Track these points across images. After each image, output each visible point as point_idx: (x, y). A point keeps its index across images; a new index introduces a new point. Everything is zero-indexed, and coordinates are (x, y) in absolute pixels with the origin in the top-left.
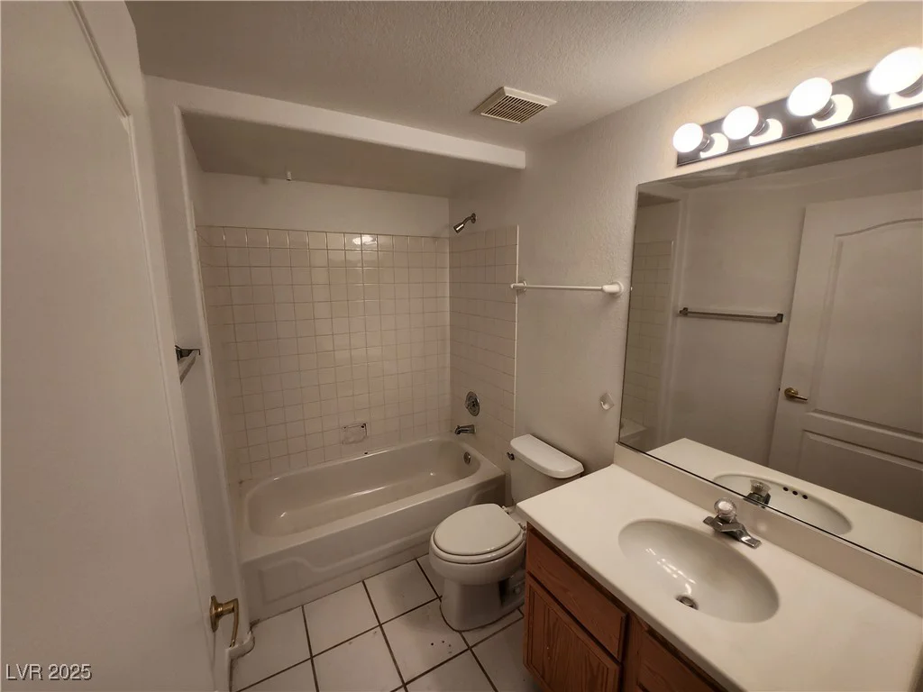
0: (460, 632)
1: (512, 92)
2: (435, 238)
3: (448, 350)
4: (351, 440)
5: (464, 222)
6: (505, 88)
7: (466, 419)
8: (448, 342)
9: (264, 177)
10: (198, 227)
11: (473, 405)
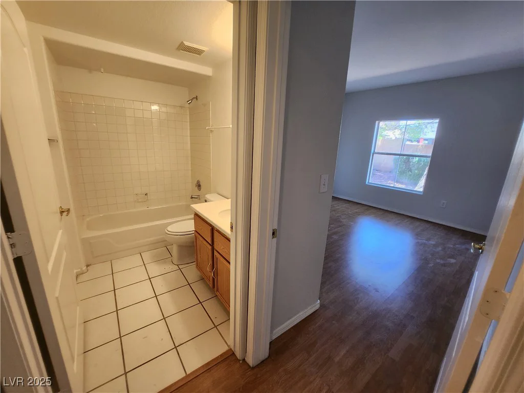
0: (178, 265)
1: (187, 43)
2: (181, 107)
3: (190, 162)
4: (140, 201)
5: (192, 100)
6: (184, 42)
7: (196, 192)
8: (190, 158)
9: (90, 70)
10: (56, 91)
11: (199, 186)
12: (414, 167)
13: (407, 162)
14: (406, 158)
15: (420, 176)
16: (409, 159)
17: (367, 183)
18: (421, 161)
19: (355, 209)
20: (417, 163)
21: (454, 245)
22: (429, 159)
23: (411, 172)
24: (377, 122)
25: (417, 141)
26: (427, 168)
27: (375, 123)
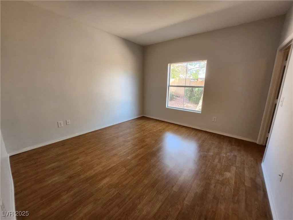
12: (196, 94)
13: (192, 91)
14: (191, 89)
15: (199, 99)
16: (193, 89)
17: (167, 107)
18: (199, 90)
19: (160, 127)
20: (197, 91)
21: (226, 153)
22: (203, 89)
23: (195, 97)
24: (169, 64)
25: (197, 80)
26: (203, 95)
27: (168, 65)
